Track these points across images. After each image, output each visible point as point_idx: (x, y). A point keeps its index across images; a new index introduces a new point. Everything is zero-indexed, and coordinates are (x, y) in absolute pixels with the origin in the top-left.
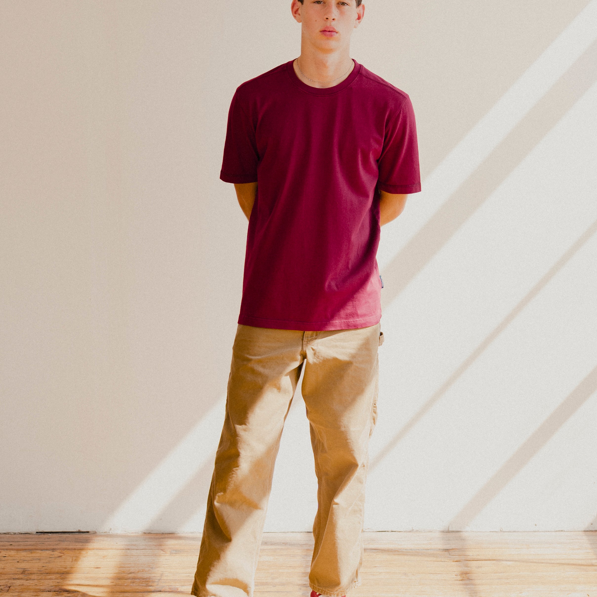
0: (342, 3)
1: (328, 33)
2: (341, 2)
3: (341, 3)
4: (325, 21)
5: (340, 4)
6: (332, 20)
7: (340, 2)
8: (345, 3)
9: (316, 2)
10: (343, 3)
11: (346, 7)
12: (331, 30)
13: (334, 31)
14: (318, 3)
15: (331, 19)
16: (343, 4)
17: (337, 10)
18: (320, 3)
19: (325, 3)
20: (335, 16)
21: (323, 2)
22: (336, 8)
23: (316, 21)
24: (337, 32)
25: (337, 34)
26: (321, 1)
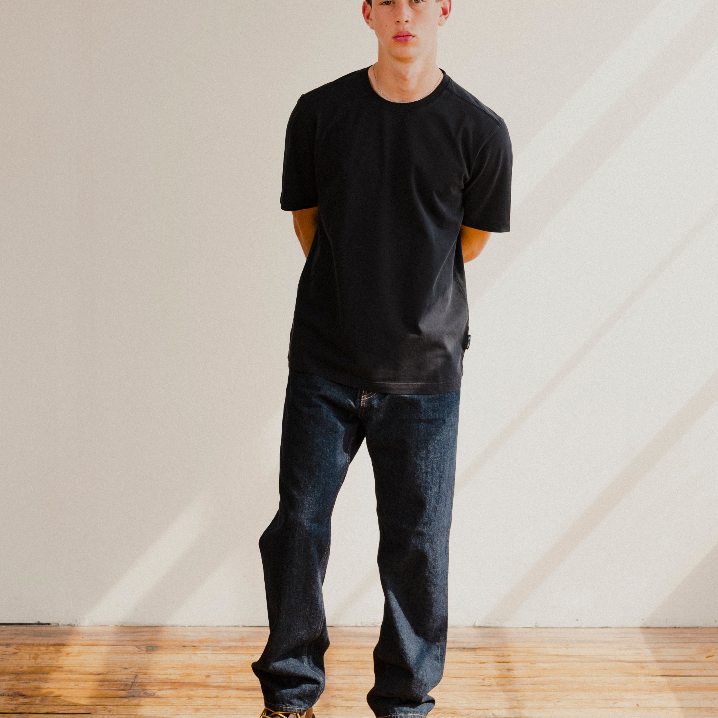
1: (402, 38)
4: (396, 25)
6: (405, 23)
11: (421, 5)
12: (405, 34)
13: (409, 35)
14: (386, 4)
15: (403, 21)
16: (417, 1)
17: (410, 9)
19: (395, 3)
20: (408, 17)
21: (393, 2)
22: (409, 7)
23: (387, 26)
24: (413, 36)
25: (414, 38)
26: (390, 1)
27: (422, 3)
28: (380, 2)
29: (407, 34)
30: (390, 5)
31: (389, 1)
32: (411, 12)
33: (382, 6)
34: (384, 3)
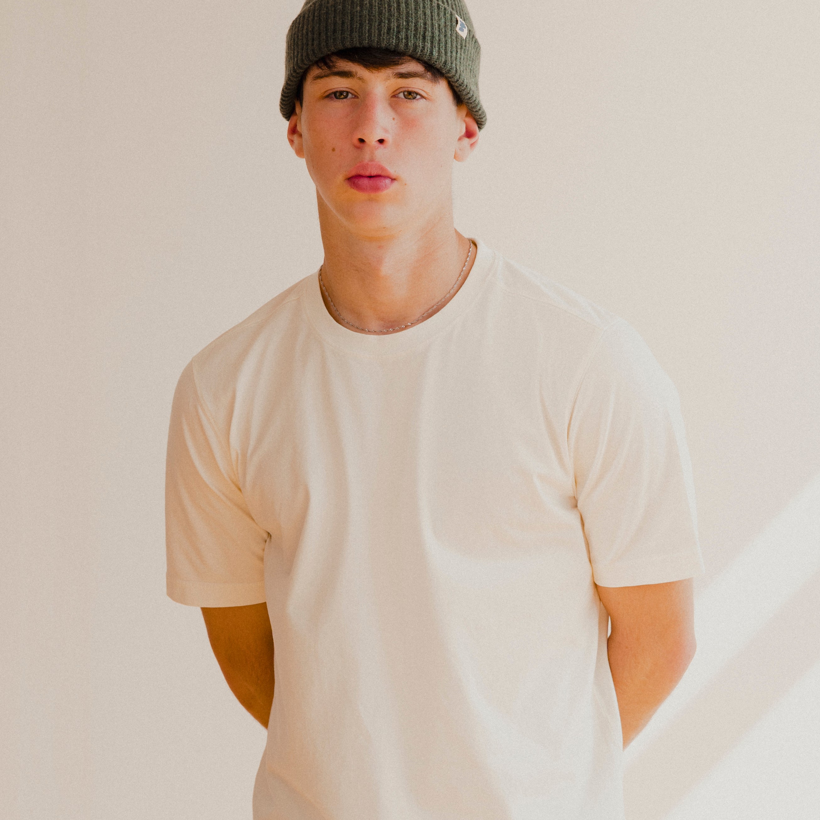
0: (406, 93)
1: (365, 181)
2: (404, 89)
3: (404, 92)
4: (358, 148)
5: (401, 95)
6: (377, 144)
7: (401, 90)
8: (417, 94)
9: (333, 93)
10: (410, 93)
11: (418, 105)
12: (374, 173)
13: (383, 174)
14: (337, 98)
15: (372, 139)
16: (410, 97)
17: (391, 113)
18: (346, 97)
19: (358, 98)
20: (386, 131)
21: (352, 94)
22: (389, 110)
23: (333, 150)
24: (394, 178)
25: (395, 184)
26: (348, 93)
27: (421, 100)
28: (323, 91)
29: (380, 173)
30: (345, 100)
31: (344, 91)
32: (396, 121)
33: (326, 101)
34: (333, 95)
